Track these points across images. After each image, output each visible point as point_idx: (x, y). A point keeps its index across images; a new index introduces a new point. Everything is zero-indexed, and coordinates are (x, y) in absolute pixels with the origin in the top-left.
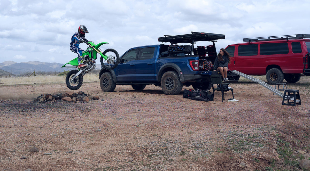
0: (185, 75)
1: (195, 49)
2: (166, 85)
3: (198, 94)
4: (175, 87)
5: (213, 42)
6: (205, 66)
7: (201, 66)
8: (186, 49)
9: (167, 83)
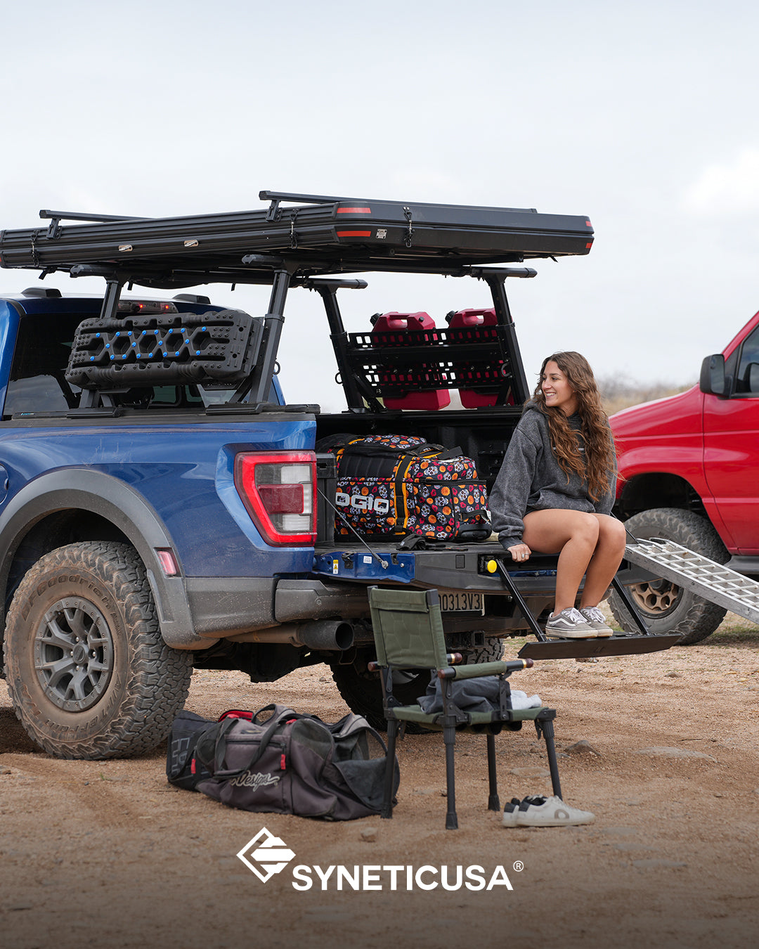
0: (200, 585)
1: (353, 336)
2: (48, 672)
3: (262, 751)
4: (120, 686)
5: (496, 283)
6: (410, 496)
7: (377, 495)
8: (211, 349)
9: (56, 652)
